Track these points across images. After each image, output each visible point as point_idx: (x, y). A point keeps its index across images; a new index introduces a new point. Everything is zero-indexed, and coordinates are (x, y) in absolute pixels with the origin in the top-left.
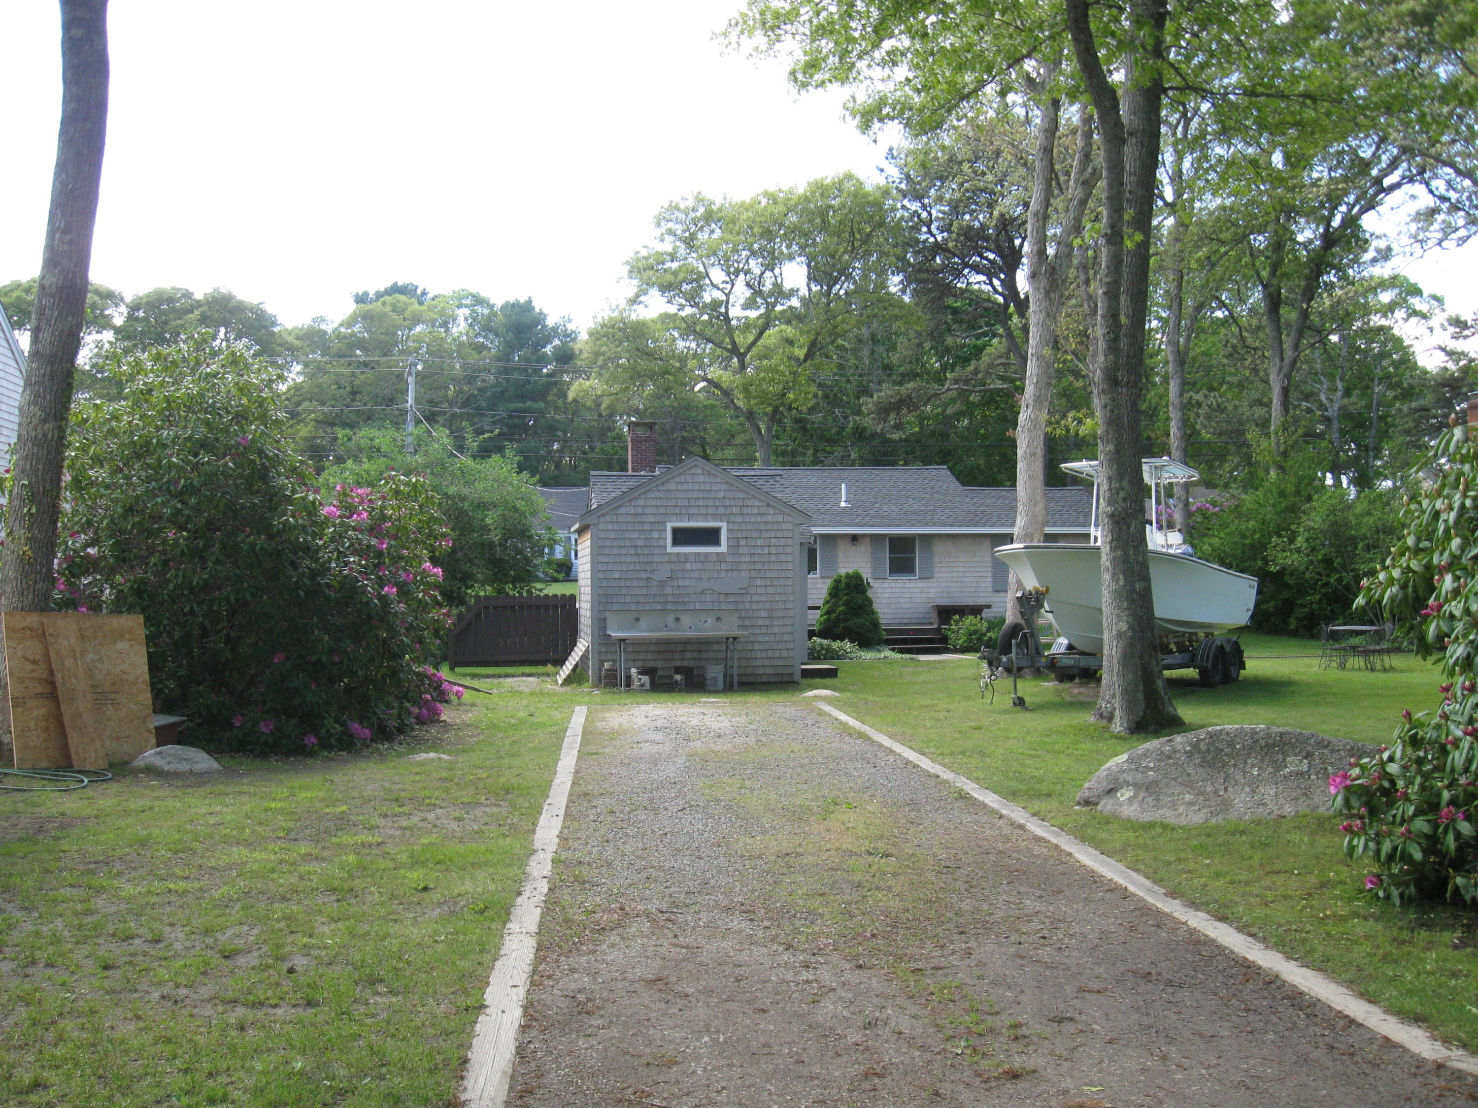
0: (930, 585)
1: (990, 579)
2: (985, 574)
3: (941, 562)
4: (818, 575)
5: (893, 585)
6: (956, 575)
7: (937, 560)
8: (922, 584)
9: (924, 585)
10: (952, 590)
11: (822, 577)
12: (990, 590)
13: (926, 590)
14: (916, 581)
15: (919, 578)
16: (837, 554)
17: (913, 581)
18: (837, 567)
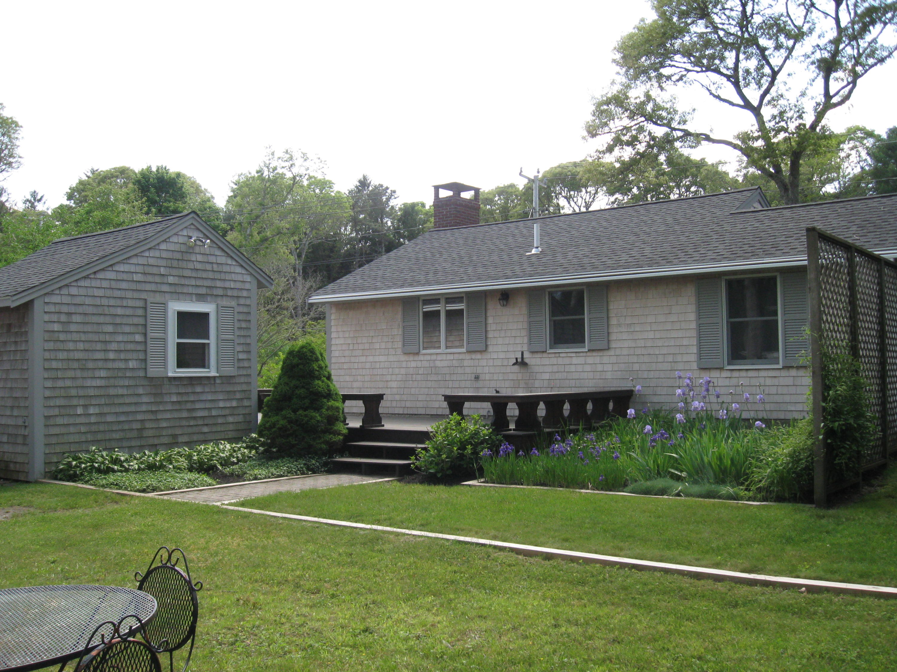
0: (606, 360)
1: (694, 350)
2: (685, 342)
3: (619, 325)
4: (464, 350)
5: (554, 361)
6: (641, 343)
7: (613, 321)
8: (594, 359)
9: (597, 360)
10: (636, 367)
11: (469, 352)
12: (695, 366)
13: (600, 368)
14: (584, 354)
15: (589, 350)
16: (486, 319)
17: (581, 354)
18: (486, 338)
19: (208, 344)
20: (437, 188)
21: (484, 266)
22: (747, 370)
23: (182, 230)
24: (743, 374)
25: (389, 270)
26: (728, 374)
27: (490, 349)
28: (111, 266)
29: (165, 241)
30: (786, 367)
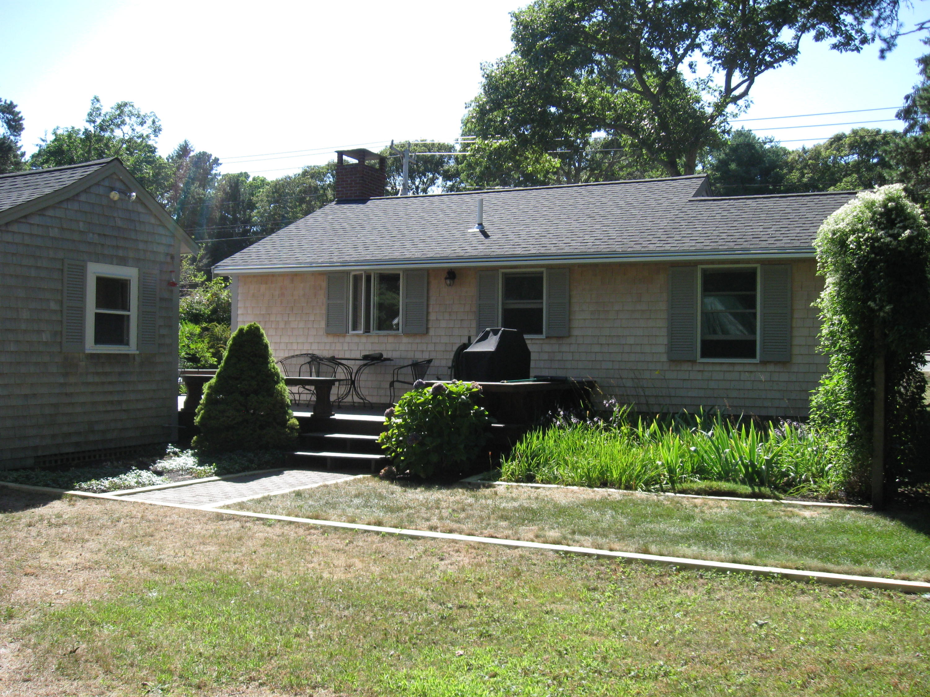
0: (565, 348)
1: (665, 341)
3: (582, 312)
4: (400, 332)
7: (576, 307)
8: (552, 347)
9: (556, 348)
10: (599, 357)
11: (406, 335)
13: (558, 356)
14: (541, 342)
15: (547, 337)
16: (428, 300)
17: (537, 342)
18: (428, 320)
19: (128, 316)
20: (341, 154)
21: (424, 241)
22: (721, 364)
23: (103, 179)
24: (718, 368)
25: (305, 241)
26: (701, 368)
27: (432, 332)
28: (25, 217)
29: (85, 191)
30: (764, 363)
